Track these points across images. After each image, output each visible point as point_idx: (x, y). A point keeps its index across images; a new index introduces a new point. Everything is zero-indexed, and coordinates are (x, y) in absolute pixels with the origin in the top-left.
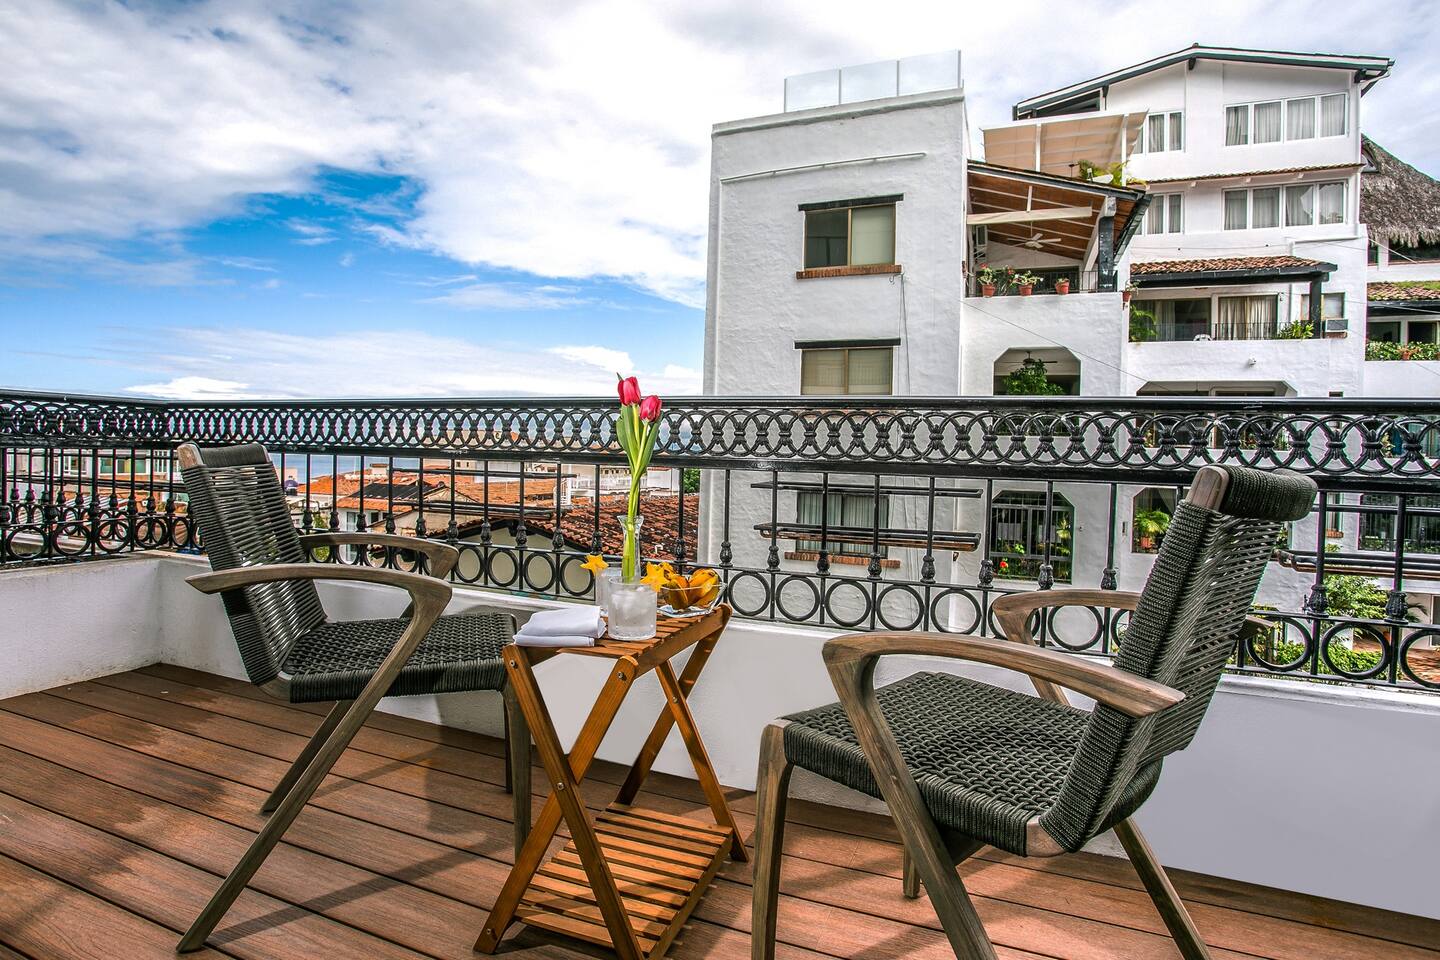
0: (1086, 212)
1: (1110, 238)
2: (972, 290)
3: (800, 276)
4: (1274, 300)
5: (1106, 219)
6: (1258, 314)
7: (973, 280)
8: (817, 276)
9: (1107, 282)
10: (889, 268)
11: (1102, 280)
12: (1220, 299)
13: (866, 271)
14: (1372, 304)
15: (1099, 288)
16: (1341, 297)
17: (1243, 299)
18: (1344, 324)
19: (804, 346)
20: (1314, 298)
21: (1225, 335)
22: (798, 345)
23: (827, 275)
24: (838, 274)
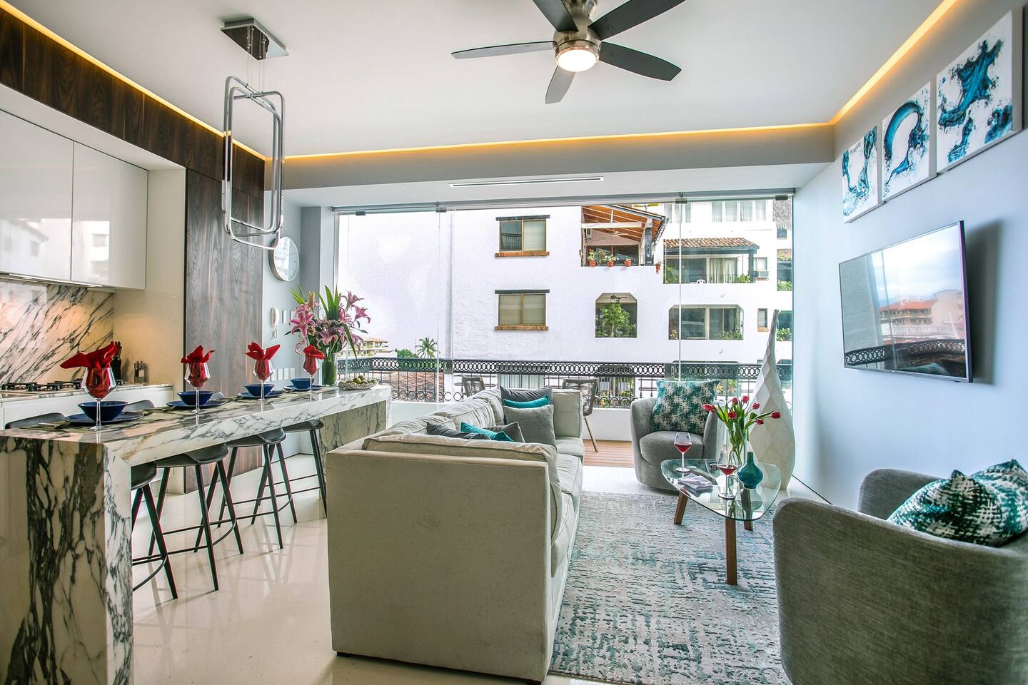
0: (638, 225)
1: (650, 238)
2: (584, 263)
3: (497, 255)
4: (736, 259)
5: (648, 229)
6: (728, 266)
7: (584, 258)
8: (506, 256)
9: (649, 261)
10: (543, 253)
11: (647, 259)
12: (710, 259)
13: (532, 254)
14: (780, 262)
15: (646, 264)
16: (766, 259)
17: (721, 259)
18: (767, 274)
19: (500, 292)
20: (751, 260)
21: (712, 280)
22: (497, 292)
23: (511, 256)
24: (517, 255)
